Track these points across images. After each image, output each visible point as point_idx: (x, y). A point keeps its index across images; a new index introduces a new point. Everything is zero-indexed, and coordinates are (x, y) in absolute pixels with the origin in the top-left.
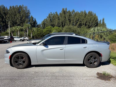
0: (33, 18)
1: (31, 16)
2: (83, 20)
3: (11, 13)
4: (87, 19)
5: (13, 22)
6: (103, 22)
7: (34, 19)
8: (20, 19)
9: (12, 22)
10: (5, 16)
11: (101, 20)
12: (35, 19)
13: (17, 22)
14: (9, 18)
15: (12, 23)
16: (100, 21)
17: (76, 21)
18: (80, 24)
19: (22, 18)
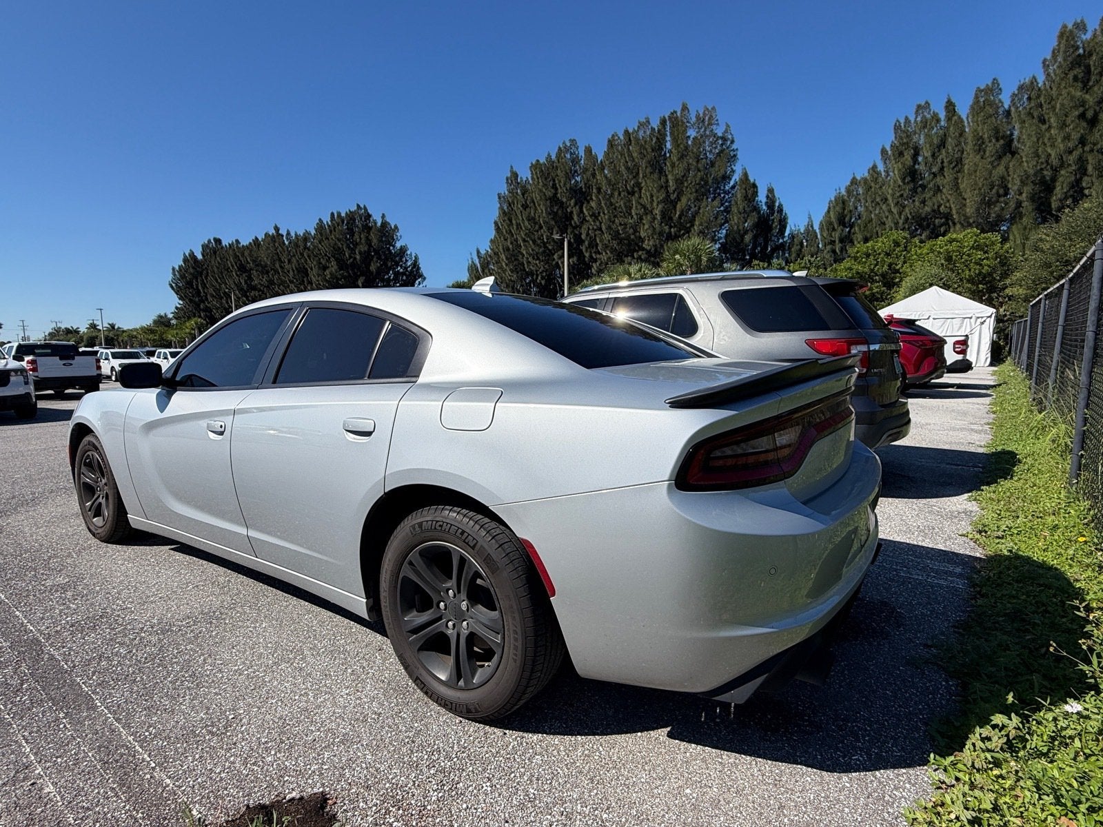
0: (750, 189)
1: (736, 177)
3: (609, 181)
5: (621, 241)
7: (762, 197)
8: (663, 214)
9: (615, 244)
10: (575, 211)
12: (771, 191)
13: (643, 234)
14: (595, 216)
15: (613, 250)
19: (674, 204)
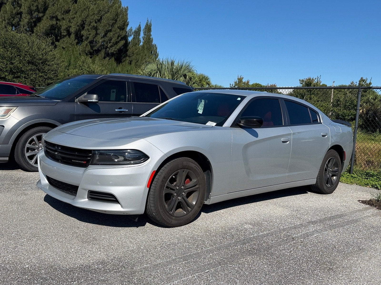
2: (68, 12)
4: (86, 13)
6: (148, 40)
11: (139, 29)
16: (137, 32)
17: (30, 12)
18: (53, 28)
